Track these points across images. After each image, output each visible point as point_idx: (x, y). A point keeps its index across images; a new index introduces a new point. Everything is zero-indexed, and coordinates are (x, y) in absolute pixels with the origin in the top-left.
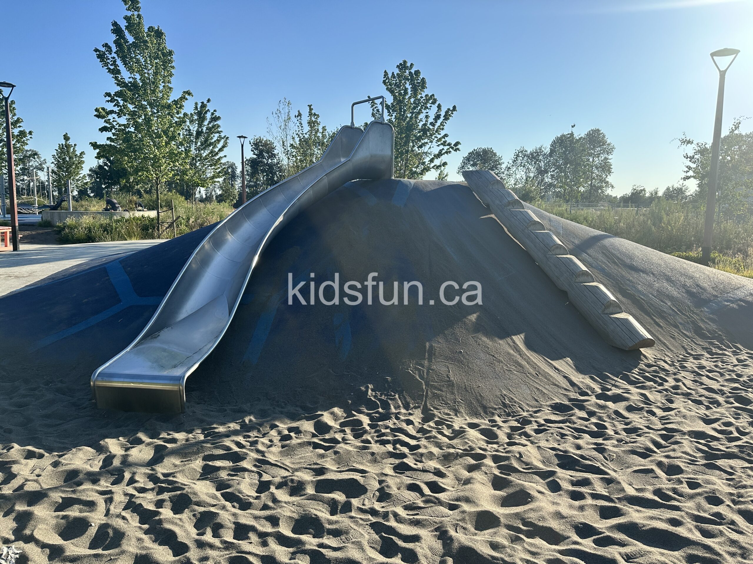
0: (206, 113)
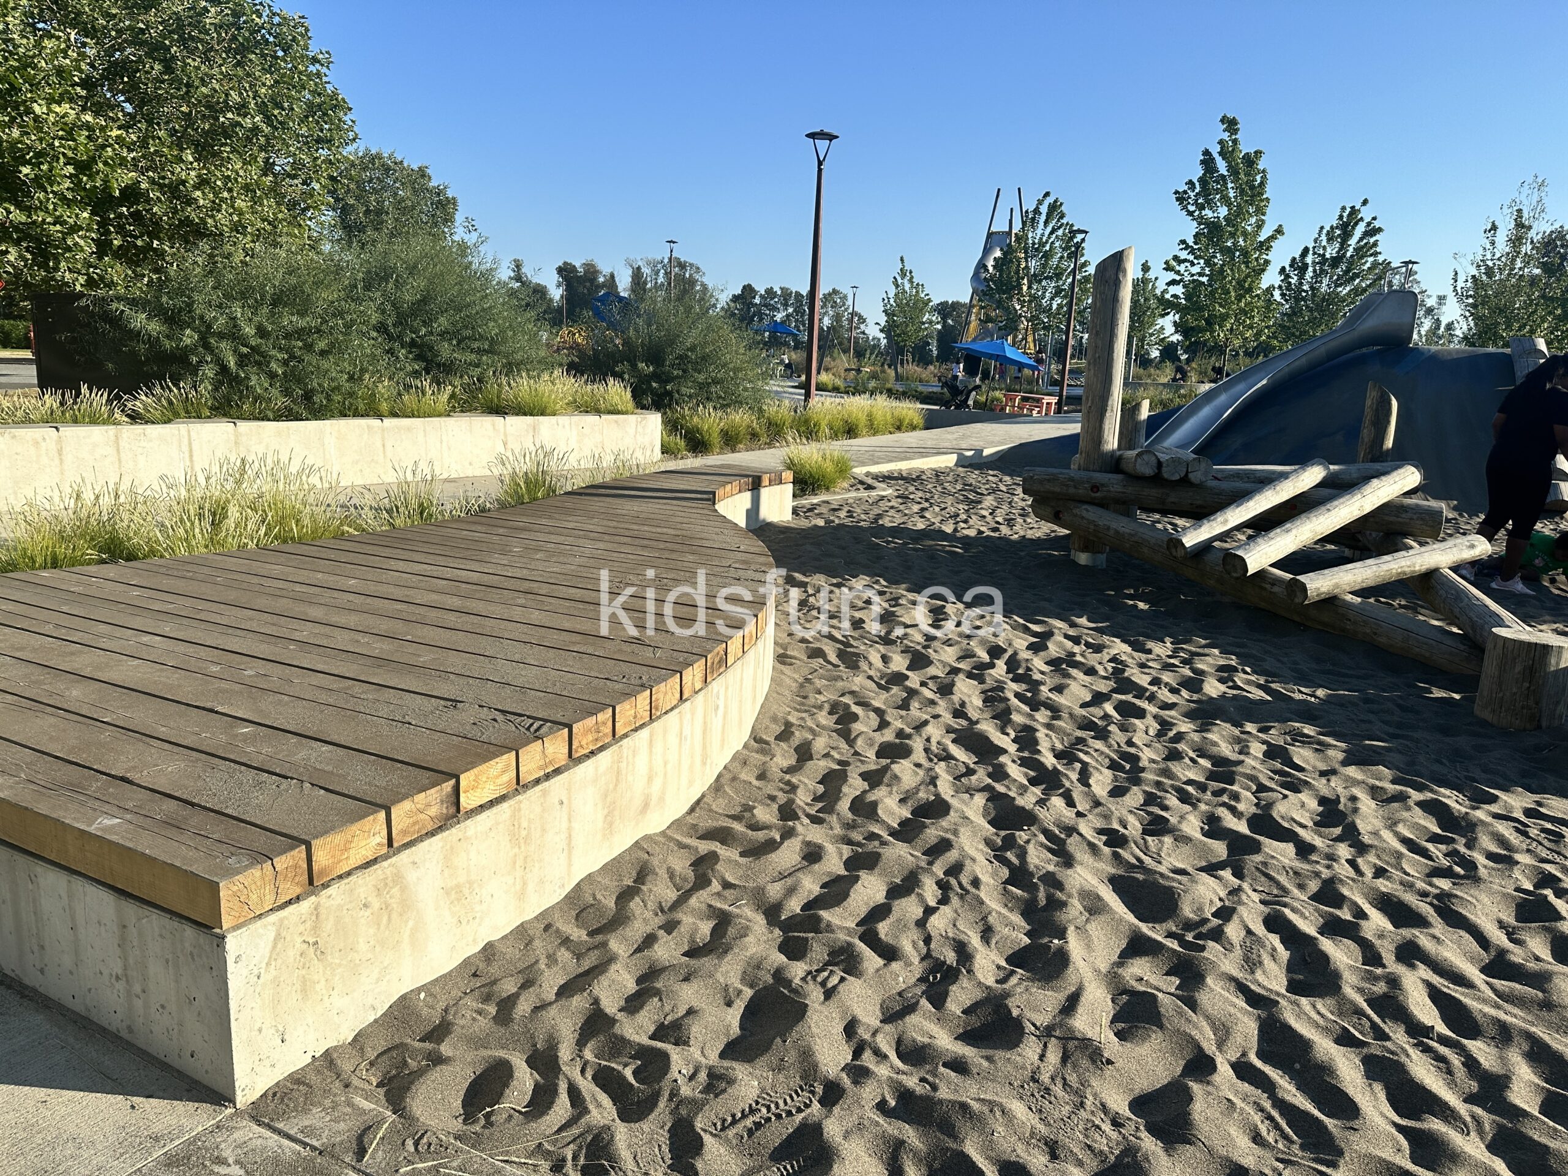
0: (1356, 224)
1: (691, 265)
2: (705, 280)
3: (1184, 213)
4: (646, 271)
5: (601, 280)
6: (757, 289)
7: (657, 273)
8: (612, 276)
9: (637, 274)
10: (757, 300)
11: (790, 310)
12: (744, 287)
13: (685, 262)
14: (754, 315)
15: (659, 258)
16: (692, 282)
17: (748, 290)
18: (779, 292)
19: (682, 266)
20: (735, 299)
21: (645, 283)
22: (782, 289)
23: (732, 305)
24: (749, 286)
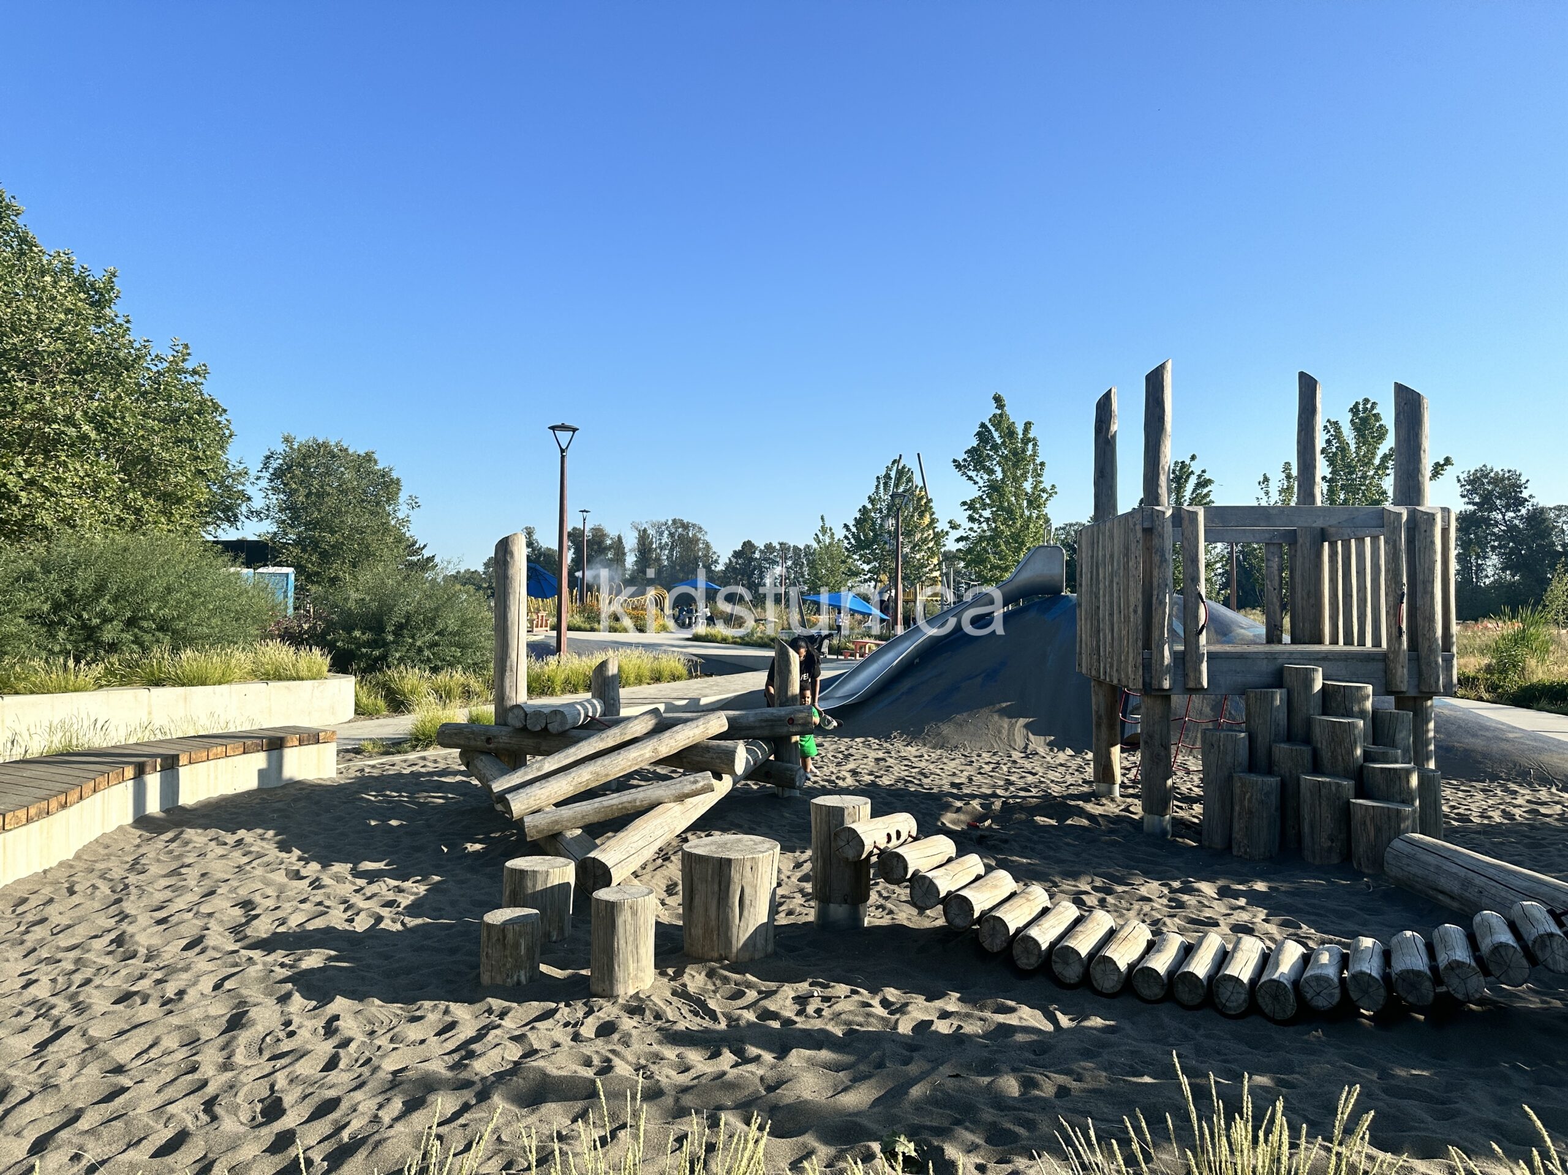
1: (694, 525)
2: (707, 538)
3: (964, 478)
4: (651, 532)
5: (609, 542)
6: (756, 544)
7: (661, 534)
8: (620, 538)
9: (643, 537)
10: (757, 555)
11: (789, 563)
12: (744, 543)
13: (688, 523)
14: (754, 569)
15: (663, 520)
16: (695, 541)
17: (748, 546)
18: (778, 547)
19: (685, 526)
20: (737, 554)
21: (651, 543)
22: (781, 544)
23: (734, 560)
24: (749, 542)
